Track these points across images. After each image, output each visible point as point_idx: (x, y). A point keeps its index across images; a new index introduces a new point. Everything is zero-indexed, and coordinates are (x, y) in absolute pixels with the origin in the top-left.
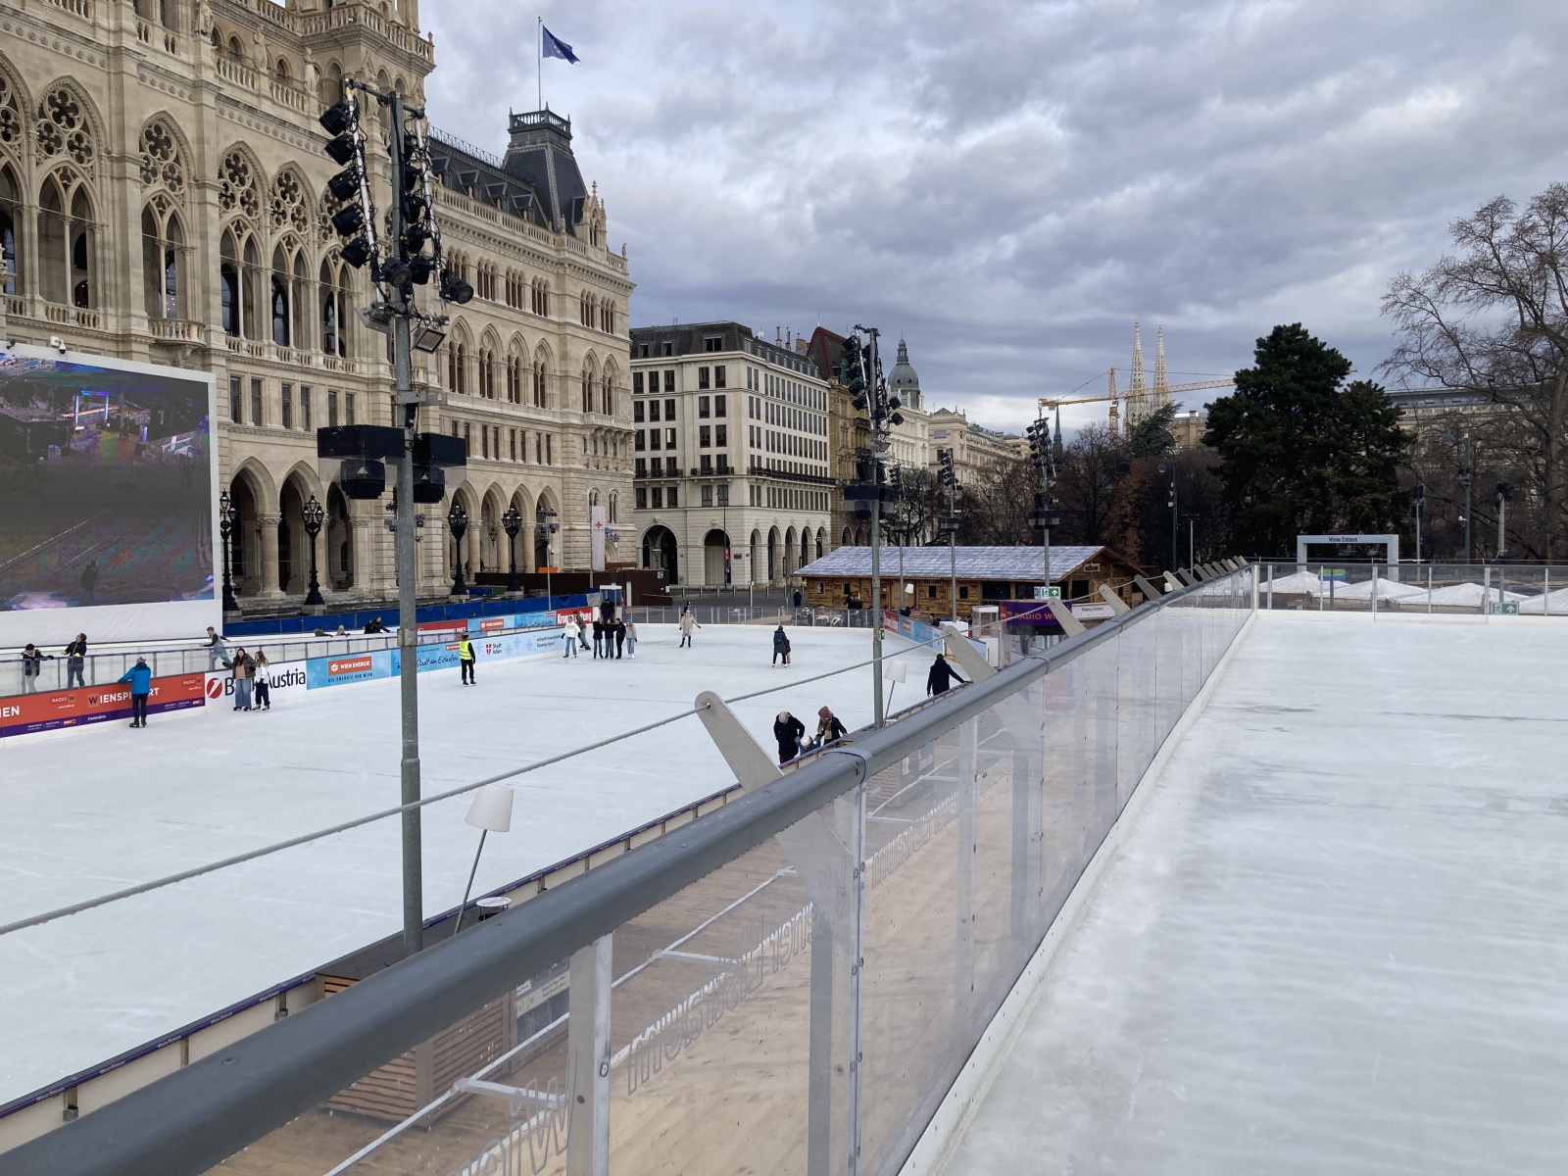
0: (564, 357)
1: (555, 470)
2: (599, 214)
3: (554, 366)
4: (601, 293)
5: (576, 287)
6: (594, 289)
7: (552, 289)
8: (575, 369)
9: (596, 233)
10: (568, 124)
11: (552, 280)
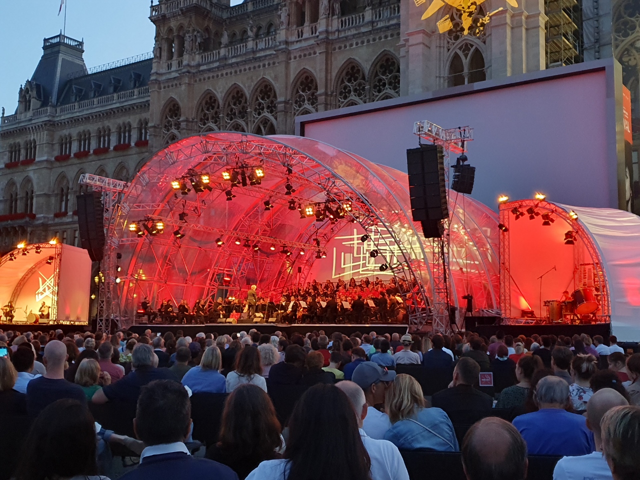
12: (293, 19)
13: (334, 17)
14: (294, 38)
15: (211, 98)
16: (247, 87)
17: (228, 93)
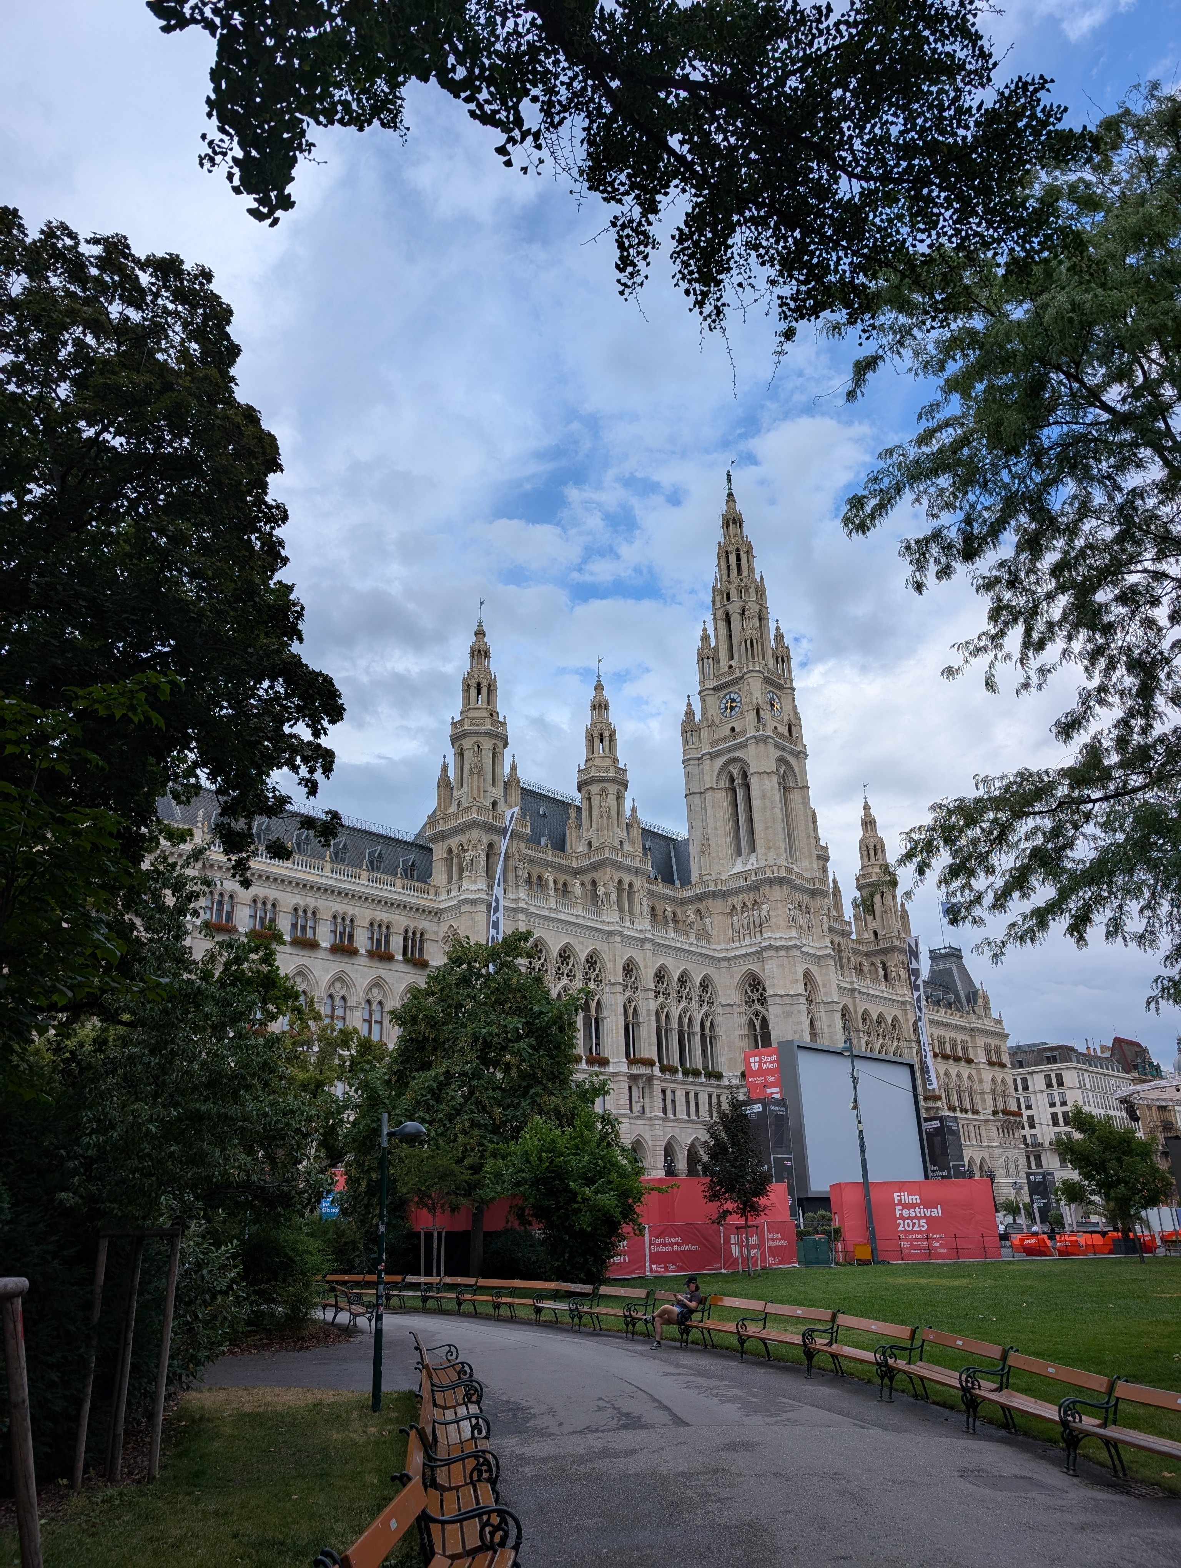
0: (981, 1081)
1: (985, 1147)
2: (986, 998)
3: (977, 1087)
4: (993, 1042)
5: (981, 1041)
6: (989, 1041)
7: (970, 1044)
8: (987, 1087)
9: (987, 1007)
10: (960, 950)
11: (968, 1039)
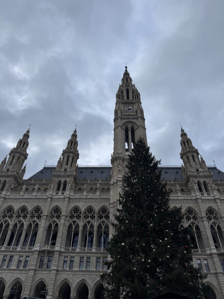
12: (56, 188)
13: (72, 191)
14: (55, 194)
15: (10, 208)
16: (30, 207)
17: (20, 208)
